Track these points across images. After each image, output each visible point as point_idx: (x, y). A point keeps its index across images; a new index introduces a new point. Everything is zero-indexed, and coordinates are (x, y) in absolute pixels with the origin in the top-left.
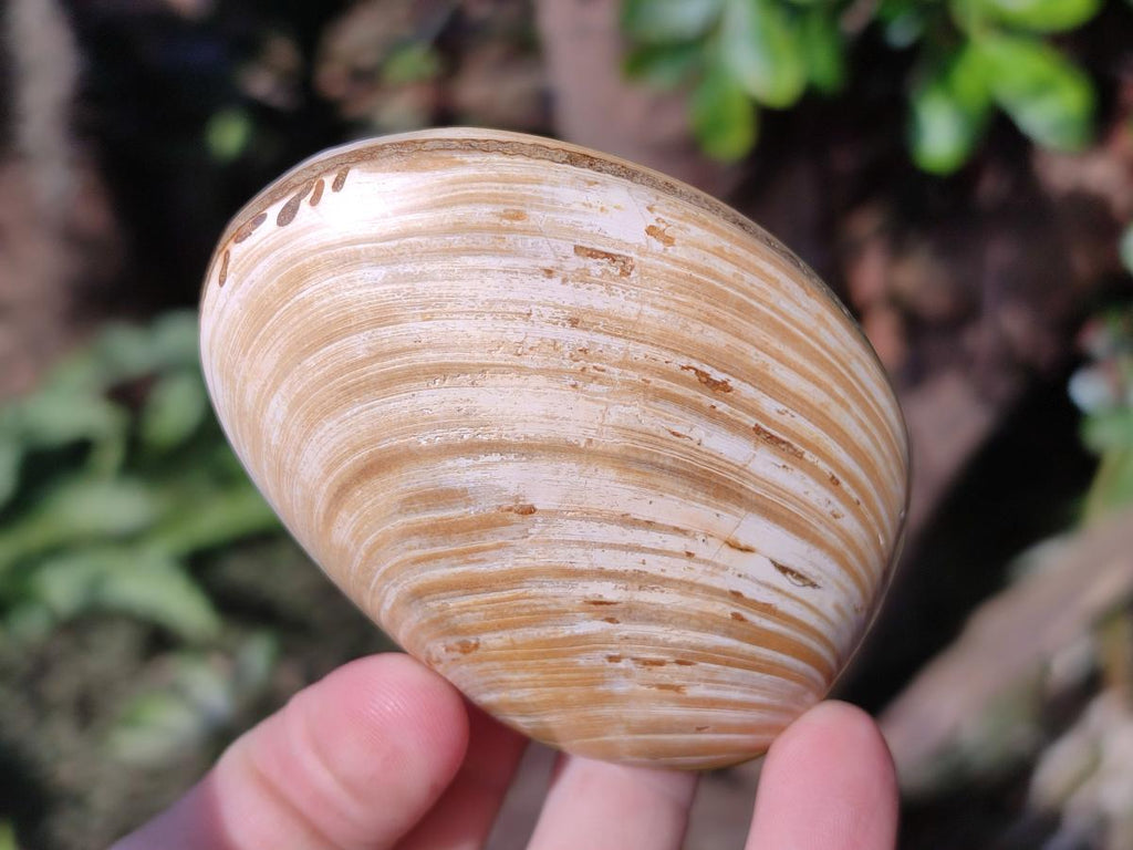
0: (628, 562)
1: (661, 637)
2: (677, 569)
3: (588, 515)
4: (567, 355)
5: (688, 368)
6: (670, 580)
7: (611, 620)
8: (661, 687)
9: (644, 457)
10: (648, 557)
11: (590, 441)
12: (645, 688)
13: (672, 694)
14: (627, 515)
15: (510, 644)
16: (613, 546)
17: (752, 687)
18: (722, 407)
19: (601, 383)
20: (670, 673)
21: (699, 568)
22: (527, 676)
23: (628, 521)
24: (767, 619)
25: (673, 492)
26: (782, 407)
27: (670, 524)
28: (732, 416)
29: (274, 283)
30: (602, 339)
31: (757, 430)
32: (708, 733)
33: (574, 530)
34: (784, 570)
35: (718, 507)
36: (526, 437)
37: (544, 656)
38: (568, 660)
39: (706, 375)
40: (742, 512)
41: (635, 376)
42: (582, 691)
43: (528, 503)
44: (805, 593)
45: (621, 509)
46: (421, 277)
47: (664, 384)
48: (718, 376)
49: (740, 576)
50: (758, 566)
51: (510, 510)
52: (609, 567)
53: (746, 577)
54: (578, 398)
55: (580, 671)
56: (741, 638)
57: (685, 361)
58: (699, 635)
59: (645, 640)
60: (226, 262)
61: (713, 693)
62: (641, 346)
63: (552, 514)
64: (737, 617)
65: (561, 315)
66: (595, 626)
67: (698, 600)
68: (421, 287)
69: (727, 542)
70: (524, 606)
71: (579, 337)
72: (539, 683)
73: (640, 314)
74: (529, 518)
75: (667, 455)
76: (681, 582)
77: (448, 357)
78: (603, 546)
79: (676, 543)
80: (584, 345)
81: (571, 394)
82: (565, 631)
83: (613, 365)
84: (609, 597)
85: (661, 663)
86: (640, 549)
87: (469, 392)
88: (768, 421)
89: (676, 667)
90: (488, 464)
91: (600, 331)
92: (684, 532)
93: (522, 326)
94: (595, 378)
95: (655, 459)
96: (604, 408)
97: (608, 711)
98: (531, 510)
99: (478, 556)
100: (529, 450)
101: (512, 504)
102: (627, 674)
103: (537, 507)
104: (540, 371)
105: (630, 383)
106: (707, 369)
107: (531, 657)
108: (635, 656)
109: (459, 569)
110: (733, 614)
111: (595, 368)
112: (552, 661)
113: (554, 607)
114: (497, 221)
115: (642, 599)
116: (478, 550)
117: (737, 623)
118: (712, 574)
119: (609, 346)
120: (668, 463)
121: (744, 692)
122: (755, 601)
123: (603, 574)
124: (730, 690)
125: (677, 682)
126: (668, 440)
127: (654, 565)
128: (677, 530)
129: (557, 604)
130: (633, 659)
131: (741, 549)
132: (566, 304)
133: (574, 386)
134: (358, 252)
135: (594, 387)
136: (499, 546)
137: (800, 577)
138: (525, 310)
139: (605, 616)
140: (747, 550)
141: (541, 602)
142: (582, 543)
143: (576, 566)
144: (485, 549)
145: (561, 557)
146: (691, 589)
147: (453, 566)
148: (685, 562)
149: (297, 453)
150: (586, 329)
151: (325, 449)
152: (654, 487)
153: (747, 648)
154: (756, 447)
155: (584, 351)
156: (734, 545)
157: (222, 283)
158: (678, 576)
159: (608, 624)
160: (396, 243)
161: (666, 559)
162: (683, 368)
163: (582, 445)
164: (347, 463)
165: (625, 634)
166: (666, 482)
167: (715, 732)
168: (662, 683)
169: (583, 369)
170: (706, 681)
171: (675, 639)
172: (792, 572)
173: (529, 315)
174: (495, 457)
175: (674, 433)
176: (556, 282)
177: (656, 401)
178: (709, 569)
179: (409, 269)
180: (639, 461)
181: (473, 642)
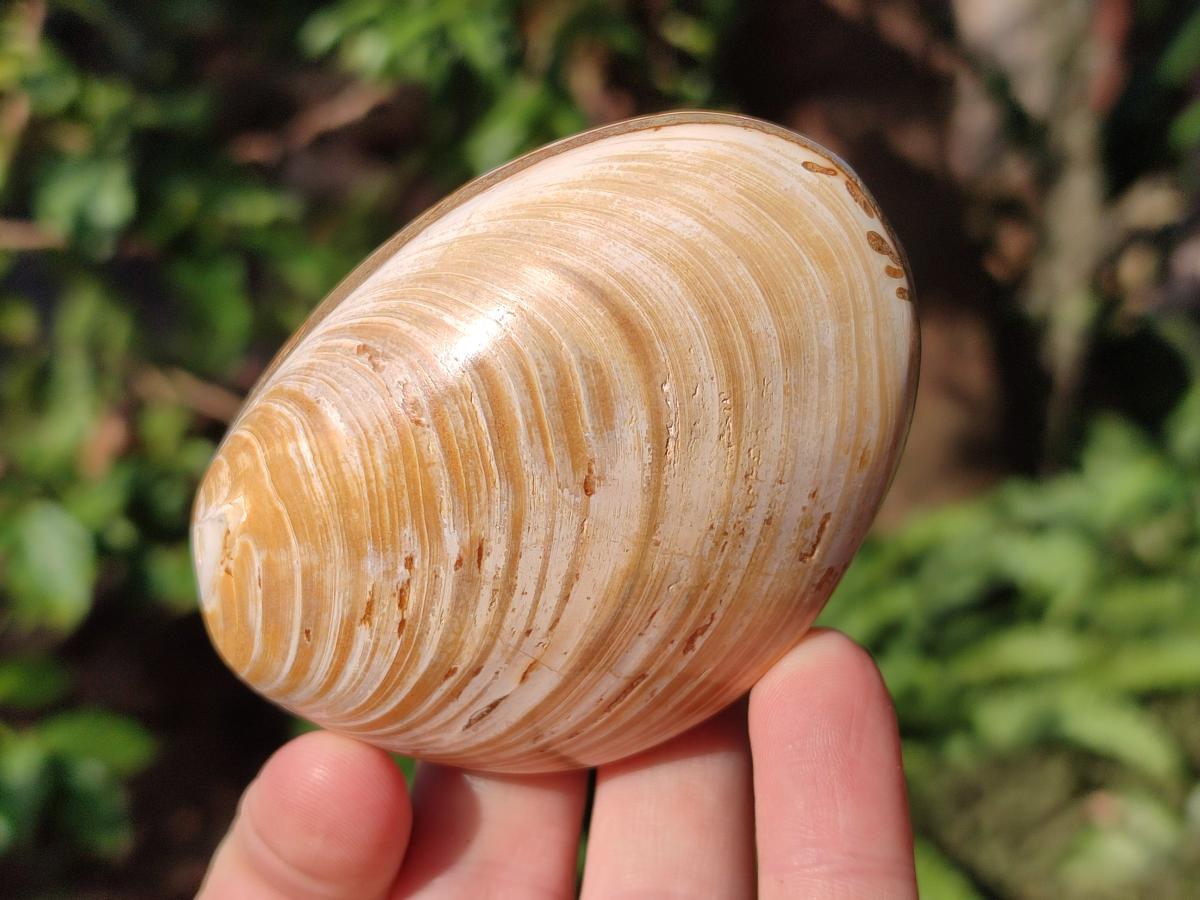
0: (526, 578)
1: (437, 608)
2: (515, 621)
3: (580, 543)
4: (740, 519)
5: (712, 619)
6: (503, 617)
7: (459, 563)
8: (370, 605)
9: (637, 590)
10: (529, 600)
11: (657, 544)
12: (370, 588)
13: (361, 613)
14: (578, 579)
15: (427, 461)
16: (545, 566)
17: (360, 682)
18: (671, 648)
19: (712, 549)
20: (388, 613)
21: (514, 641)
22: (382, 474)
23: (571, 579)
24: (443, 695)
25: (596, 617)
26: (657, 693)
27: (563, 616)
28: (661, 656)
29: (817, 232)
30: (750, 547)
31: (643, 676)
32: (301, 639)
33: (566, 531)
34: (494, 706)
35: (574, 654)
36: (666, 487)
37: (413, 495)
38: (408, 518)
39: (702, 634)
40: (565, 672)
41: (714, 577)
42: (366, 526)
43: (596, 489)
44: (465, 721)
45: (584, 573)
46: (824, 382)
47: (702, 602)
48: (699, 643)
49: (497, 673)
50: (504, 687)
51: (590, 471)
52: (521, 563)
53: (495, 678)
54: (700, 531)
55: (393, 529)
56: (426, 674)
57: (719, 615)
58: (436, 642)
59: (433, 592)
60: (827, 171)
61: (358, 649)
62: (739, 578)
63: (585, 513)
64: (452, 672)
65: (777, 509)
66: (453, 543)
67: (477, 640)
68: (815, 383)
69: (536, 662)
70: (477, 481)
71: (756, 527)
72: (374, 485)
73: (767, 574)
74: (581, 490)
75: (636, 612)
76: (500, 626)
77: (749, 410)
78: (546, 558)
79: (543, 621)
80: (747, 533)
81: (705, 525)
82: (446, 518)
83: (726, 559)
84: (489, 564)
85: (402, 605)
86: (540, 589)
87: (715, 431)
88: (649, 684)
89: (397, 619)
90: (641, 451)
91: (758, 543)
92: (551, 628)
93: (772, 477)
94: (717, 544)
95: (633, 600)
96: (690, 554)
97: (337, 550)
98: (588, 490)
99: (536, 437)
100: (655, 489)
101: (595, 473)
102: (389, 574)
103: (592, 497)
104: (730, 496)
105: (708, 573)
106: (708, 633)
107: (411, 480)
108: (413, 582)
109: (519, 416)
110: (456, 669)
111: (726, 543)
112: (406, 501)
113: (476, 510)
114: (863, 446)
115: (482, 592)
116: (544, 438)
117: (443, 669)
118: (504, 652)
119: (743, 553)
120: (627, 611)
121: (355, 674)
122: (466, 685)
123: (514, 558)
124: (360, 663)
125: (376, 620)
126: (649, 610)
127: (521, 603)
128: (557, 621)
129: (481, 514)
130: (408, 581)
131: (526, 673)
132: (785, 514)
133: (712, 527)
134: (847, 320)
135: (709, 543)
136: (548, 459)
137: (482, 716)
138: (785, 479)
139: (465, 557)
140: (524, 678)
141: (484, 497)
142: (550, 539)
143: (525, 533)
144: (545, 445)
145: (536, 521)
146: (491, 634)
147: (523, 411)
148: (521, 628)
149: (634, 242)
150: (761, 532)
152: (605, 601)
153: (413, 680)
154: (628, 678)
155: (742, 533)
156: (531, 667)
157: (805, 165)
158: (507, 624)
159: (454, 562)
160: (854, 356)
161: (526, 613)
162: (713, 614)
163: (654, 538)
164: (635, 304)
165: (442, 575)
166: (608, 611)
167: (301, 646)
168: (376, 606)
169: (726, 534)
170: (376, 645)
171: (433, 620)
172: (488, 712)
173: (781, 482)
174: (648, 458)
175: (654, 614)
176: (806, 502)
177: (688, 596)
178: (511, 649)
179: (832, 371)
180: (632, 587)
181: (423, 420)
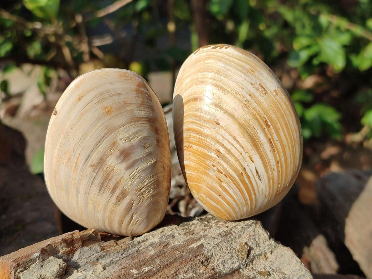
0: (229, 147)
1: (225, 167)
2: (237, 154)
3: (228, 132)
4: (245, 100)
5: (265, 118)
6: (234, 156)
7: (218, 156)
8: (219, 179)
9: (246, 128)
10: (234, 148)
11: (238, 118)
12: (215, 177)
13: (219, 182)
14: (235, 137)
15: (197, 150)
16: (229, 141)
17: (235, 193)
18: (266, 130)
19: (247, 109)
20: (222, 177)
21: (241, 157)
22: (196, 159)
23: (234, 138)
24: (247, 179)
25: (246, 138)
26: (277, 139)
27: (242, 145)
28: (267, 133)
29: (204, 57)
30: (253, 102)
31: (270, 139)
32: (221, 198)
33: (223, 133)
34: (257, 172)
35: (253, 148)
36: (227, 109)
37: (201, 156)
38: (205, 160)
39: (267, 122)
40: (256, 153)
41: (254, 112)
42: (203, 169)
43: (219, 122)
44: (258, 180)
45: (235, 135)
46: (229, 70)
47: (258, 118)
48: (269, 124)
49: (248, 165)
50: (253, 167)
51: (215, 121)
52: (225, 145)
53: (249, 167)
54: (241, 109)
55: (206, 164)
56: (240, 179)
57: (265, 116)
58: (232, 172)
59: (222, 165)
60: (198, 51)
61: (227, 188)
62: (259, 108)
63: (222, 127)
64: (242, 173)
65: (249, 92)
66: (214, 155)
67: (237, 164)
68: (228, 72)
69: (250, 157)
70: (205, 143)
71: (249, 98)
72: (197, 163)
73: (263, 102)
74: (218, 125)
75: (250, 131)
76: (236, 158)
77: (224, 86)
78: (227, 140)
79: (240, 149)
80: (249, 100)
81: (241, 107)
82: (208, 153)
83: (252, 108)
84: (221, 151)
85: (222, 173)
86: (233, 145)
87: (223, 95)
88: (273, 140)
89: (224, 176)
90: (217, 110)
91: (254, 100)
92: (243, 148)
93: (240, 89)
94: (247, 107)
95: (247, 130)
96: (245, 113)
97: (205, 178)
98: (218, 124)
99: (203, 127)
100: (226, 112)
101: (216, 121)
102: (214, 171)
103: (220, 124)
104: (238, 99)
105: (252, 112)
106: (268, 121)
107: (199, 155)
108: (218, 168)
109: (198, 128)
110: (241, 172)
111: (248, 105)
112: (202, 159)
113: (210, 147)
114: (249, 69)
115: (227, 156)
116: (204, 126)
117: (240, 175)
118: (243, 161)
119: (253, 104)
120: (249, 132)
121: (233, 193)
122: (247, 173)
123: (223, 146)
124: (231, 190)
125: (222, 180)
126: (252, 128)
127: (233, 151)
128: (242, 146)
129: (211, 146)
130: (217, 168)
131: (252, 160)
132: (251, 91)
133: (242, 106)
134: (222, 60)
135: (245, 109)
136: (208, 127)
137: (259, 176)
138: (243, 87)
139: (218, 155)
140: (252, 161)
141: (208, 144)
142: (223, 137)
143: (219, 141)
144: (206, 127)
145: (218, 137)
146: (237, 160)
147: (198, 127)
148: (239, 154)
149: (185, 90)
150: (251, 98)
151: (191, 92)
152: (244, 135)
153: (240, 182)
154: (267, 142)
155: (248, 101)
156: (251, 158)
157: (195, 54)
158: (236, 156)
159: (217, 157)
160: (229, 62)
161: (236, 151)
162: (264, 117)
163: (236, 118)
164: (193, 96)
165: (219, 161)
166: (246, 135)
167: (222, 199)
168: (219, 178)
169: (246, 104)
170: (228, 184)
171: (227, 169)
172: (258, 174)
173: (243, 88)
174: (219, 110)
175: (254, 128)
176: (252, 86)
177: (255, 119)
178: (243, 159)
179: (228, 68)
180: (244, 128)
181: (191, 146)
